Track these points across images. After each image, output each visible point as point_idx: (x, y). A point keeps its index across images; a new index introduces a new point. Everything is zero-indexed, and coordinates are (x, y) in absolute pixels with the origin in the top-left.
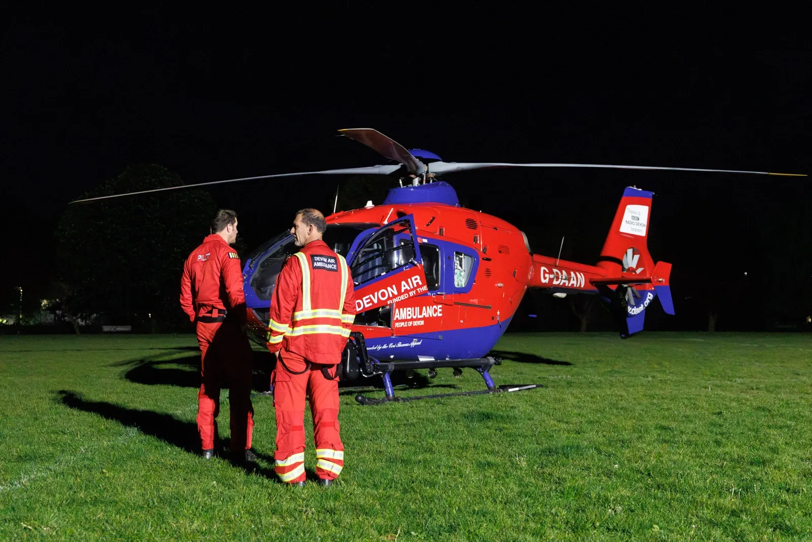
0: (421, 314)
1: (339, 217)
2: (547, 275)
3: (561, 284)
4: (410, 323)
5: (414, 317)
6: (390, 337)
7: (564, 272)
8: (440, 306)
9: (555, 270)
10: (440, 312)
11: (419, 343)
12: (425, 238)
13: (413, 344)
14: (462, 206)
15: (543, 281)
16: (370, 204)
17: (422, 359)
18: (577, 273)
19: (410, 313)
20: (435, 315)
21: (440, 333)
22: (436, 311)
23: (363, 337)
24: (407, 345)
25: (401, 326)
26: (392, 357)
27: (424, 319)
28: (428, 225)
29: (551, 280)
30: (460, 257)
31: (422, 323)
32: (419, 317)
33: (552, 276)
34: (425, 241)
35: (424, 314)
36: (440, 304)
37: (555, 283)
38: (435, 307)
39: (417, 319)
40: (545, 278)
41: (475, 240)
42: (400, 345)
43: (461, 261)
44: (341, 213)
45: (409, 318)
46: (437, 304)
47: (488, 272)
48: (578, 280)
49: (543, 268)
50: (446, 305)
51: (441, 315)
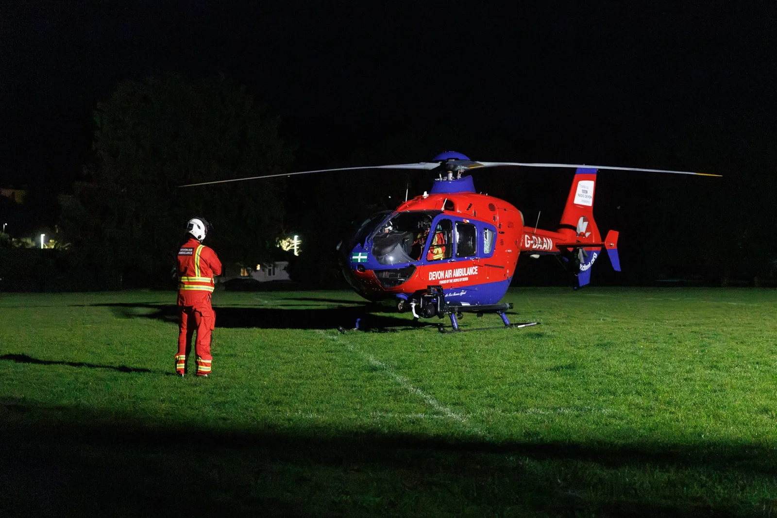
0: (466, 273)
1: (410, 205)
2: (529, 242)
3: (537, 248)
4: (461, 279)
5: (463, 275)
6: (450, 289)
7: (539, 238)
8: (476, 267)
9: (534, 237)
10: (477, 272)
11: (465, 293)
12: (468, 219)
13: (462, 294)
15: (527, 246)
16: (425, 194)
17: (464, 304)
18: (548, 239)
19: (460, 272)
20: (474, 274)
21: (475, 286)
22: (474, 270)
23: (442, 289)
24: (458, 294)
25: (461, 281)
26: (448, 303)
27: (468, 276)
28: (468, 210)
29: (532, 245)
30: (486, 231)
31: (467, 279)
32: (466, 275)
33: (532, 242)
34: (468, 221)
35: (468, 273)
36: (477, 265)
37: (534, 247)
38: (474, 267)
39: (465, 277)
40: (528, 244)
41: (494, 218)
42: (455, 294)
43: (486, 233)
44: (411, 201)
45: (460, 275)
46: (475, 265)
47: (502, 243)
48: (548, 245)
49: (526, 236)
50: (480, 266)
51: (477, 273)
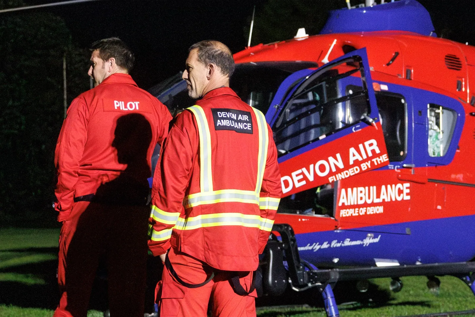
0: (378, 196)
1: (256, 53)
4: (363, 211)
5: (369, 202)
6: (333, 232)
8: (408, 185)
10: (407, 194)
11: (376, 240)
12: (384, 83)
13: (368, 241)
14: (439, 36)
16: (301, 34)
17: (381, 264)
19: (362, 195)
20: (399, 199)
21: (407, 224)
22: (400, 192)
23: (292, 232)
24: (358, 243)
25: (349, 214)
26: (336, 260)
27: (383, 203)
28: (388, 64)
30: (437, 111)
31: (380, 210)
32: (377, 201)
34: (384, 87)
35: (383, 197)
36: (406, 181)
38: (399, 185)
39: (373, 204)
41: (459, 86)
42: (347, 243)
43: (437, 117)
44: (260, 47)
45: (361, 202)
46: (402, 181)
50: (417, 182)
51: (408, 198)
